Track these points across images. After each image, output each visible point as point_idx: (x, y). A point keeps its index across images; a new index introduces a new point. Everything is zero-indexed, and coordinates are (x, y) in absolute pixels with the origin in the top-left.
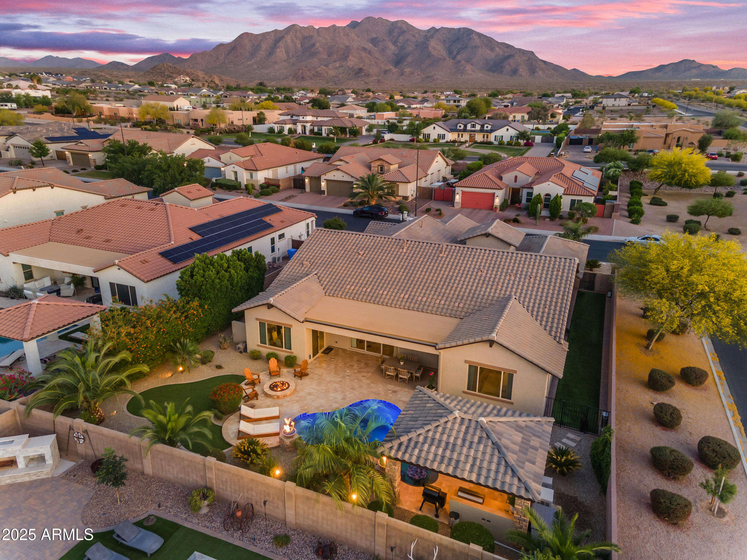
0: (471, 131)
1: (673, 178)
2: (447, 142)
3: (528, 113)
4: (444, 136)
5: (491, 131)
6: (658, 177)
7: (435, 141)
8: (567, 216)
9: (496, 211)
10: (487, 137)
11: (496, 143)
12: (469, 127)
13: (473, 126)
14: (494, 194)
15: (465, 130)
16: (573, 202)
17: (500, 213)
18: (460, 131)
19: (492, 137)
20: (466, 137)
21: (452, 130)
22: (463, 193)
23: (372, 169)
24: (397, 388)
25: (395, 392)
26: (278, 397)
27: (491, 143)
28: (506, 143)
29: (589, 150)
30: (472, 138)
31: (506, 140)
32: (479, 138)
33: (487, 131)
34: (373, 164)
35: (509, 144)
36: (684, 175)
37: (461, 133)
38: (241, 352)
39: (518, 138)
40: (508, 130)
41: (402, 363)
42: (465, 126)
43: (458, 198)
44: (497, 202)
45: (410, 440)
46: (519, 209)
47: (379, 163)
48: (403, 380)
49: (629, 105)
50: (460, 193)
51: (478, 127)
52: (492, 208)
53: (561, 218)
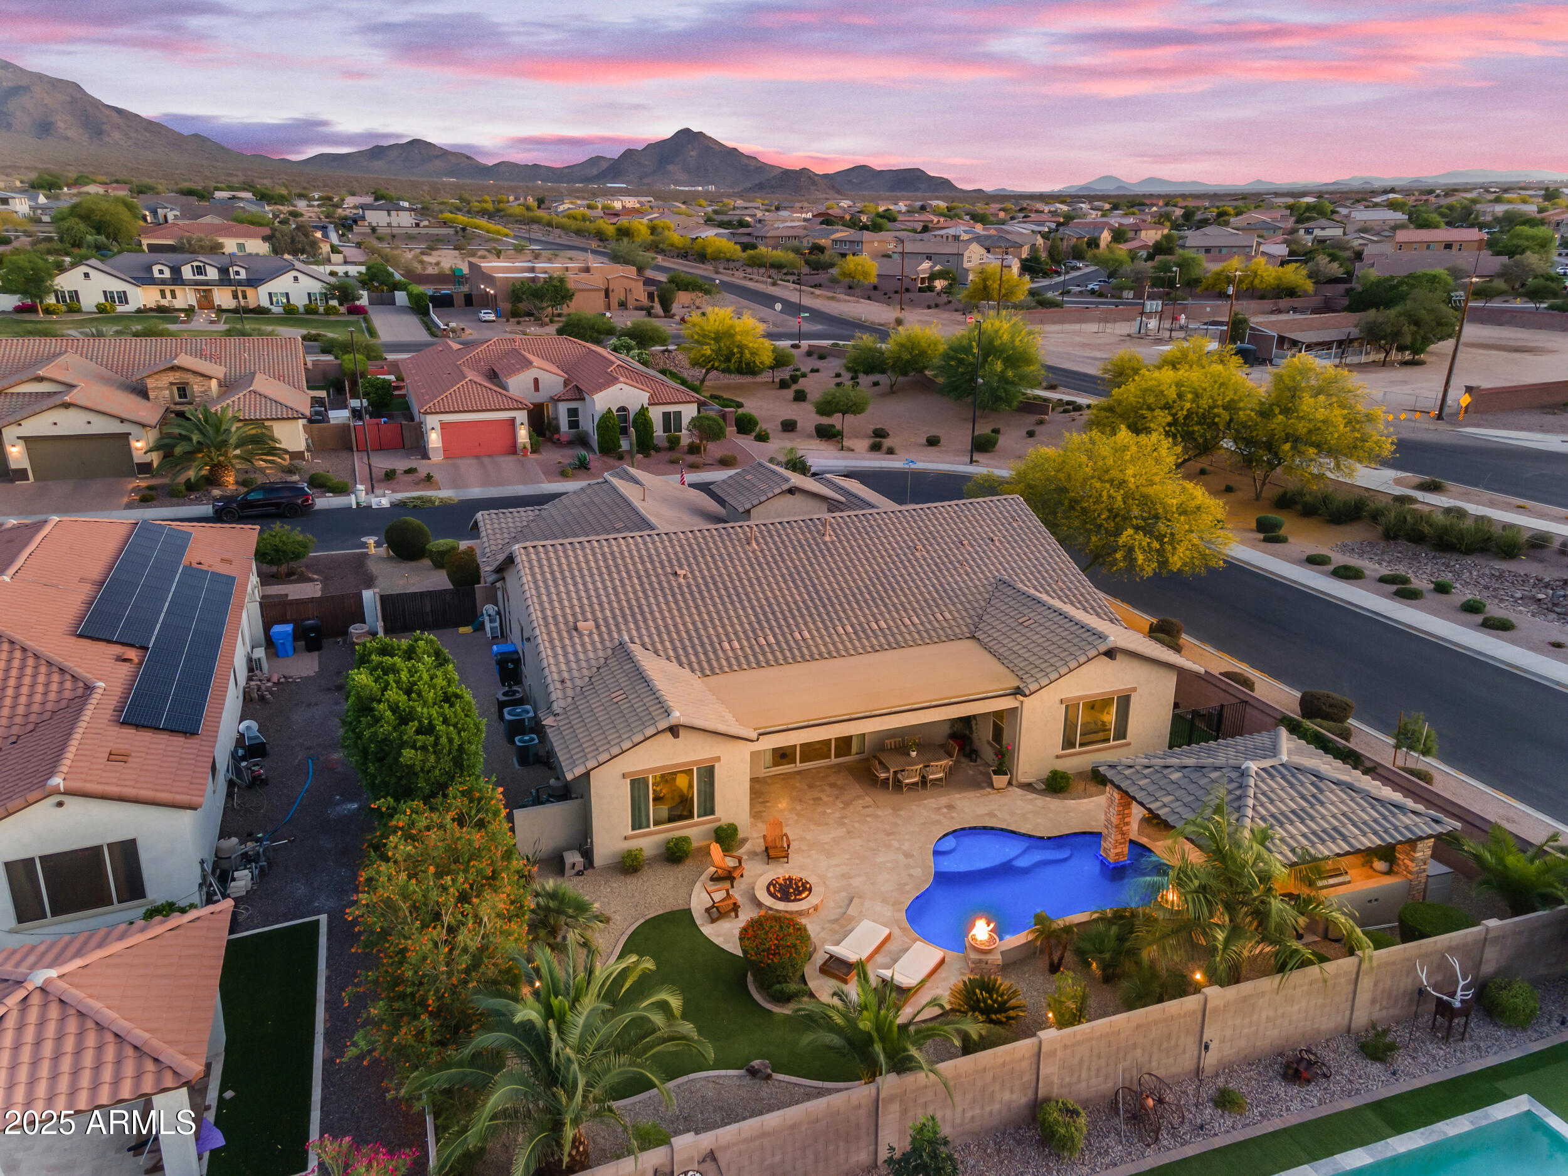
0: (197, 283)
1: (728, 359)
2: (139, 311)
3: (265, 239)
4: (123, 298)
5: (253, 282)
6: (708, 359)
7: (101, 309)
8: (666, 445)
9: (525, 455)
10: (245, 297)
11: (275, 309)
12: (187, 272)
13: (200, 271)
15: (177, 278)
16: (666, 416)
17: (534, 456)
18: (163, 282)
19: (260, 296)
20: (185, 298)
21: (145, 279)
22: (444, 426)
23: (152, 395)
24: (944, 800)
25: (950, 807)
27: (260, 311)
28: (302, 309)
29: (492, 317)
30: (206, 302)
31: (299, 301)
32: (223, 297)
33: (240, 283)
35: (310, 310)
36: (742, 353)
37: (167, 289)
39: (326, 297)
40: (296, 279)
41: (914, 754)
42: (176, 271)
43: (434, 439)
44: (523, 435)
46: (559, 444)
48: (936, 783)
50: (438, 427)
51: (212, 274)
52: (513, 449)
53: (657, 449)
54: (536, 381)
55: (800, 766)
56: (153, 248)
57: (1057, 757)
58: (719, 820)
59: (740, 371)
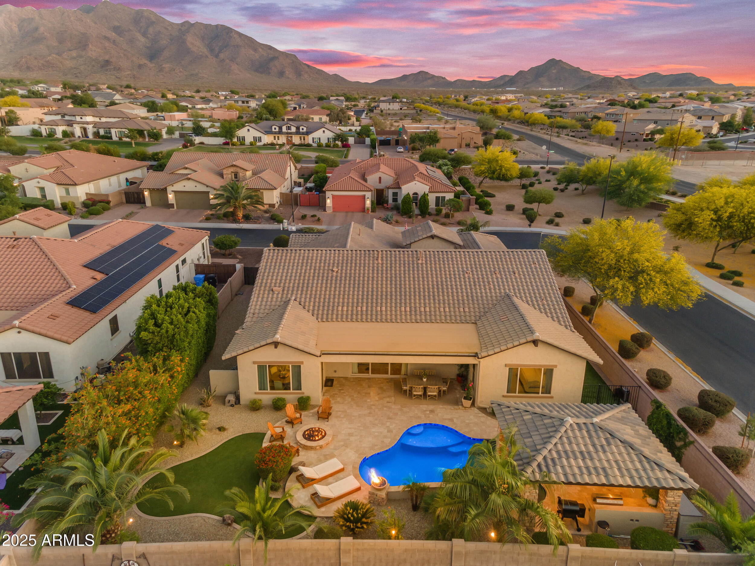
0: (287, 133)
1: (493, 173)
2: (264, 145)
3: (328, 115)
4: (260, 139)
5: (308, 133)
6: (483, 172)
7: (251, 144)
8: (435, 212)
9: (368, 213)
10: (304, 139)
11: (315, 145)
12: (284, 129)
13: (289, 128)
14: (364, 196)
15: (280, 132)
16: (437, 198)
17: (372, 214)
18: (275, 133)
19: (309, 139)
20: (283, 139)
21: (268, 132)
22: (334, 197)
23: (225, 176)
24: (431, 407)
25: (432, 411)
26: (321, 447)
27: (309, 145)
28: (324, 145)
29: (402, 150)
30: (289, 142)
31: (324, 141)
32: (296, 140)
33: (303, 133)
34: (225, 172)
35: (328, 146)
36: (501, 170)
37: (276, 136)
38: (232, 406)
39: (335, 139)
40: (324, 131)
41: (425, 380)
42: (280, 128)
43: (329, 202)
44: (368, 203)
45: (545, 458)
46: (387, 209)
47: (232, 169)
48: (432, 397)
49: (401, 109)
50: (331, 197)
51: (293, 129)
52: (363, 210)
53: (430, 214)
54: (380, 178)
55: (370, 375)
56: (289, 120)
57: (504, 396)
58: (303, 393)
59: (498, 178)
